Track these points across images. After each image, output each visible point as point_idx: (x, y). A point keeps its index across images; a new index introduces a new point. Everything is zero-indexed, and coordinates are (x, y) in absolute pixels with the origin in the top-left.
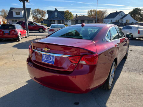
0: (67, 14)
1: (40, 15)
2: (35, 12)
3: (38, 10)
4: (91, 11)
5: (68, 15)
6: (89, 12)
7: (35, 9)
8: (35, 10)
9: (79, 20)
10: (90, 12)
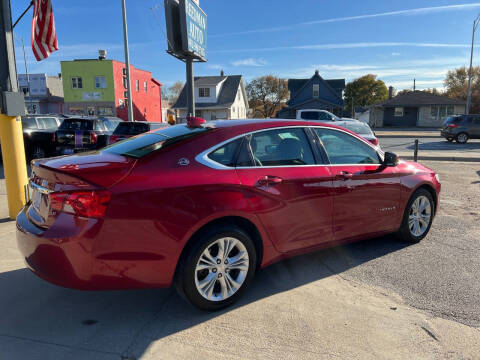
0: (367, 87)
1: (275, 96)
2: (260, 87)
3: (269, 79)
4: (460, 73)
5: (370, 91)
6: (451, 77)
7: (260, 77)
8: (262, 79)
9: (400, 106)
10: (457, 77)
